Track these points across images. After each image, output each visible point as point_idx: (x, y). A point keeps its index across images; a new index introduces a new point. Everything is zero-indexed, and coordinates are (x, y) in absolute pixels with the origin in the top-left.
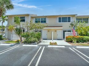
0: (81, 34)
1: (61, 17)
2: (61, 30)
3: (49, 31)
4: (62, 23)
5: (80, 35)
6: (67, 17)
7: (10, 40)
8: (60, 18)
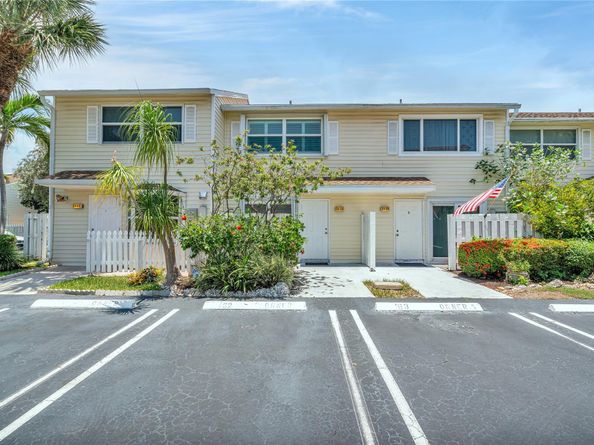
0: (550, 230)
1: (422, 117)
2: (418, 204)
3: (339, 209)
4: (422, 154)
5: (539, 231)
6: (459, 117)
7: (83, 268)
8: (410, 126)
